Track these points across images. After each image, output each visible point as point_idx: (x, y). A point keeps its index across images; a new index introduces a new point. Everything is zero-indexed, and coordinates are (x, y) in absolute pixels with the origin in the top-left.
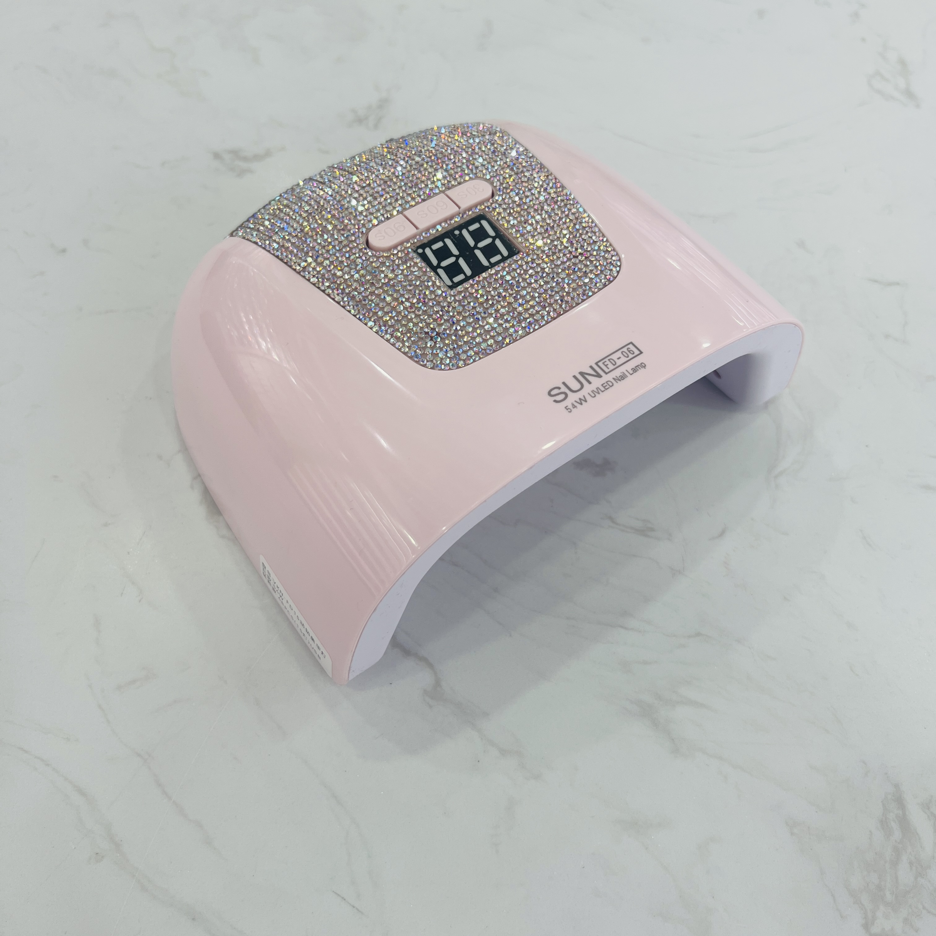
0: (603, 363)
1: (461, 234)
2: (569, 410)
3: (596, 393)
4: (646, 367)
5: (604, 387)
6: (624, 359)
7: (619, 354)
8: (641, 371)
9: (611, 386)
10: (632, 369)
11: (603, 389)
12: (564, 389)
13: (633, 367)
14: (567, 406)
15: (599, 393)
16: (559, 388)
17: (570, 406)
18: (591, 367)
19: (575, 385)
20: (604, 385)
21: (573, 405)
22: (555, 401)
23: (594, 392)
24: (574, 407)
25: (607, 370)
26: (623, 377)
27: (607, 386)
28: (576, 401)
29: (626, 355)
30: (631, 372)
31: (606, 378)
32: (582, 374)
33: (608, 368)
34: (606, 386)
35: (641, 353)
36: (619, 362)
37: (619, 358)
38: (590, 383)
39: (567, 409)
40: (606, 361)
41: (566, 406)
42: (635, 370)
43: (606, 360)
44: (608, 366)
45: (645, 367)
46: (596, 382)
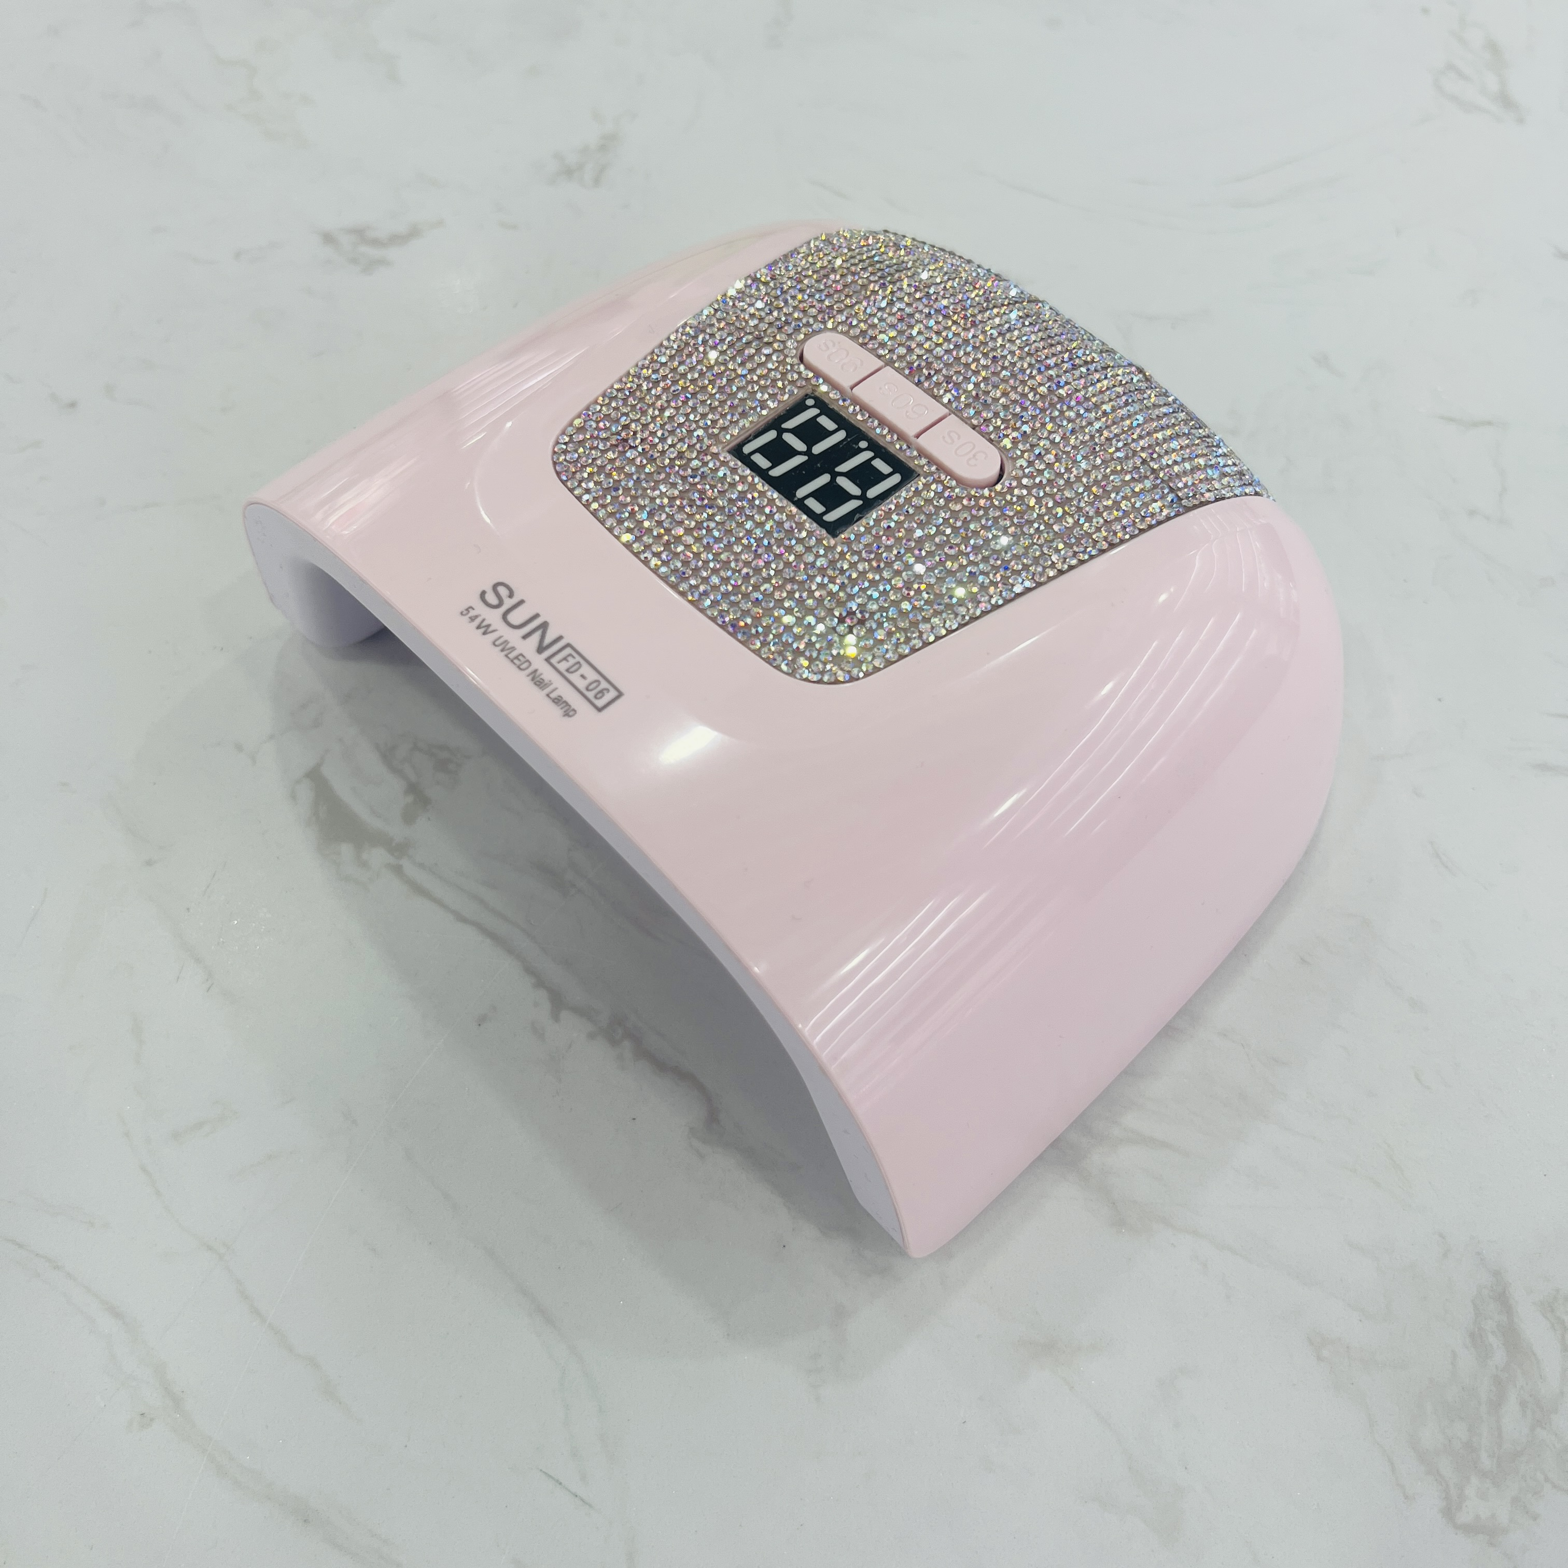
0: (570, 655)
1: (861, 450)
2: (465, 612)
3: (505, 647)
4: (566, 718)
5: (517, 658)
6: (581, 684)
7: (592, 676)
8: (557, 711)
9: (519, 667)
10: (560, 696)
11: (512, 656)
12: (508, 603)
13: (566, 698)
14: (473, 609)
15: (502, 650)
16: (511, 595)
17: (472, 613)
18: (560, 638)
19: (516, 617)
20: (521, 658)
21: (476, 617)
22: (483, 594)
23: (505, 644)
24: (472, 619)
25: (554, 661)
26: (538, 681)
27: (519, 662)
28: (484, 620)
29: (591, 687)
30: (553, 695)
31: (538, 662)
32: (544, 626)
33: (559, 662)
34: (519, 660)
35: (600, 710)
36: (575, 678)
37: (583, 676)
38: (525, 637)
39: (467, 610)
40: (574, 657)
41: (474, 607)
42: (558, 701)
43: (578, 659)
44: (564, 662)
45: (567, 714)
46: (528, 648)
